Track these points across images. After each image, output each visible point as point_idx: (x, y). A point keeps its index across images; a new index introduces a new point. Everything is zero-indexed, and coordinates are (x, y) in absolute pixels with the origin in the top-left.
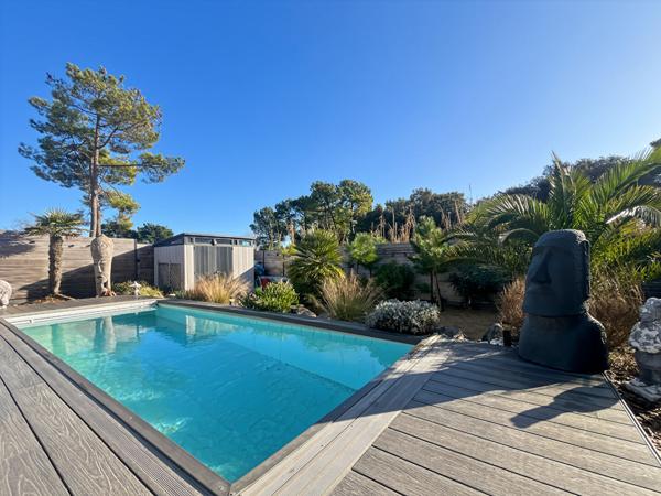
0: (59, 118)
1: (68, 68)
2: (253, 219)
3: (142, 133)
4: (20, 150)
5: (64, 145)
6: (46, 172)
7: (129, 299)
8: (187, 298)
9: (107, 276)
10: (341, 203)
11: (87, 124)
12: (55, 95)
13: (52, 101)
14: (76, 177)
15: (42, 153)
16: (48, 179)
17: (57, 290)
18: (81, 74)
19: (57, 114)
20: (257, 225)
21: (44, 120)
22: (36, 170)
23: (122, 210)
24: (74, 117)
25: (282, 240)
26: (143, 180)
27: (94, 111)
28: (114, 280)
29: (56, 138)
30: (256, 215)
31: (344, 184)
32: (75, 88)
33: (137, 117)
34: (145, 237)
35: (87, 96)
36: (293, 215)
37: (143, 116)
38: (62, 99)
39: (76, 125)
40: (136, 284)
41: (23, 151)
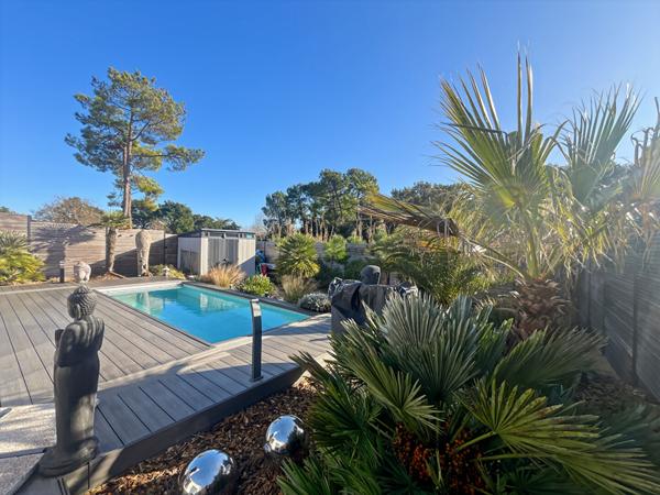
0: (99, 112)
1: (109, 71)
2: (265, 201)
3: (168, 127)
4: (66, 139)
5: (102, 135)
6: (86, 158)
7: (162, 280)
8: (202, 281)
9: (146, 261)
10: (349, 190)
11: (122, 118)
12: (97, 93)
13: (94, 98)
14: (110, 163)
15: (84, 141)
16: (87, 164)
17: (111, 269)
18: (119, 76)
19: (98, 108)
20: (268, 208)
21: (86, 113)
22: (78, 157)
23: (149, 194)
24: (112, 111)
25: (293, 222)
26: (168, 169)
27: (128, 108)
28: (151, 263)
29: (94, 129)
30: (268, 199)
31: (351, 172)
32: (113, 87)
33: (165, 114)
34: (166, 214)
35: (123, 94)
36: (304, 199)
37: (169, 113)
38: (103, 97)
39: (112, 117)
40: (167, 268)
41: (69, 141)
